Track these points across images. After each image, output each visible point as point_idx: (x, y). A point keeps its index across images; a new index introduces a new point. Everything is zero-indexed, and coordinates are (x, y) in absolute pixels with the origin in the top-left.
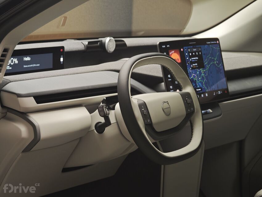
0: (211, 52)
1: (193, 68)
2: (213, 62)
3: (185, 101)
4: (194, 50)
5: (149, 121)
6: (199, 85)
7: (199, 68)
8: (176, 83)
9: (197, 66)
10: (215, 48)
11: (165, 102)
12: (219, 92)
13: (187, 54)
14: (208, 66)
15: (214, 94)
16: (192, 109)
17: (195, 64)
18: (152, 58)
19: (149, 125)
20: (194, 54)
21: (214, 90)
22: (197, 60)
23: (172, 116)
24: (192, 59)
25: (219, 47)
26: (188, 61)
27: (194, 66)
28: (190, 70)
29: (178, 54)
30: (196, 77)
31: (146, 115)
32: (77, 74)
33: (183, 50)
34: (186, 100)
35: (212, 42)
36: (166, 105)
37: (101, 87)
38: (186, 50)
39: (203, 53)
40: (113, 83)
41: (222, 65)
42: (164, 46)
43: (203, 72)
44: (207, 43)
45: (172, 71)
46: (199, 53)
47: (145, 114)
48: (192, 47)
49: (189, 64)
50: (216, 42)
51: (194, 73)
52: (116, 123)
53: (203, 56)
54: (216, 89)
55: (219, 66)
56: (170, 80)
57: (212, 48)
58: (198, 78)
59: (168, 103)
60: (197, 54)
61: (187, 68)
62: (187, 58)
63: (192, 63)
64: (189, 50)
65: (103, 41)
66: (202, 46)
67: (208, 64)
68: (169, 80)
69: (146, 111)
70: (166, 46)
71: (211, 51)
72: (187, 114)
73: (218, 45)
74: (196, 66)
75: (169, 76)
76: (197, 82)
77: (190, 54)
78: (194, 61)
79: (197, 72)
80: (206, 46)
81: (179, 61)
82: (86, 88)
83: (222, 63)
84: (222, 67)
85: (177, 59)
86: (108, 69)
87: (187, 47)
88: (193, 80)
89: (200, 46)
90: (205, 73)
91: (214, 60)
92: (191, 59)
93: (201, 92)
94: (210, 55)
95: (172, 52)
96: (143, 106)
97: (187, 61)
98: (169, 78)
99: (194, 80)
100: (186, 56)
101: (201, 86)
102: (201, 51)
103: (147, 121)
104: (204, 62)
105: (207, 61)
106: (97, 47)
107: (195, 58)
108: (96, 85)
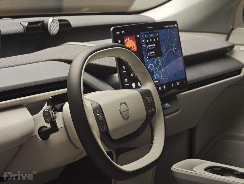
0: (169, 38)
1: (150, 57)
2: (171, 49)
3: (146, 101)
4: (151, 36)
5: (105, 128)
6: (157, 77)
7: (156, 56)
8: (132, 75)
9: (155, 55)
10: (174, 33)
11: (122, 103)
12: (178, 83)
13: (143, 41)
14: (166, 53)
15: (172, 86)
16: (153, 109)
17: (152, 52)
18: (108, 50)
19: (105, 134)
20: (151, 40)
21: (172, 81)
22: (154, 48)
23: (131, 119)
24: (149, 46)
25: (177, 31)
26: (145, 49)
27: (151, 54)
28: (147, 59)
29: (134, 41)
30: (153, 67)
31: (102, 122)
32: (16, 66)
33: (139, 36)
34: (146, 99)
35: (170, 26)
36: (124, 107)
37: (46, 82)
38: (142, 36)
39: (160, 39)
40: (59, 78)
41: (180, 51)
42: (119, 33)
43: (160, 60)
44: (165, 27)
45: (130, 65)
46: (156, 39)
47: (100, 121)
48: (149, 32)
49: (145, 52)
50: (174, 26)
51: (151, 62)
52: (64, 128)
53: (161, 42)
54: (174, 80)
55: (178, 53)
56: (126, 71)
57: (170, 32)
58: (155, 69)
59: (126, 105)
60: (154, 40)
61: (144, 56)
62: (144, 46)
63: (149, 51)
64: (146, 36)
65: (45, 22)
66: (160, 31)
67: (166, 51)
68: (124, 72)
69: (102, 116)
70: (121, 32)
71: (169, 36)
72: (147, 116)
73: (176, 28)
74: (153, 54)
75: (124, 67)
76: (154, 72)
77: (147, 41)
78: (151, 48)
79: (154, 62)
80: (164, 31)
81: (135, 49)
82: (28, 85)
83: (180, 49)
84: (181, 54)
85: (133, 47)
86: (52, 59)
87: (143, 33)
88: (150, 70)
89: (157, 31)
90: (162, 62)
91: (172, 47)
92: (147, 47)
93: (159, 84)
94: (168, 41)
95: (127, 39)
96: (98, 110)
97: (143, 49)
98: (124, 70)
99: (152, 71)
100: (142, 43)
101: (158, 77)
102: (158, 37)
103: (103, 129)
104: (162, 49)
105: (165, 47)
106: (38, 28)
107: (152, 45)
108: (40, 81)
